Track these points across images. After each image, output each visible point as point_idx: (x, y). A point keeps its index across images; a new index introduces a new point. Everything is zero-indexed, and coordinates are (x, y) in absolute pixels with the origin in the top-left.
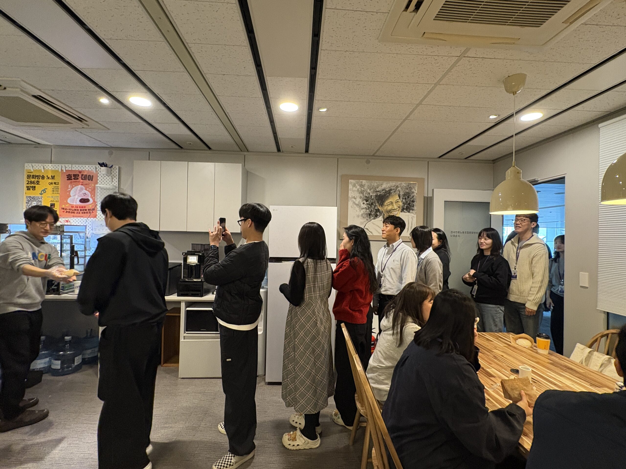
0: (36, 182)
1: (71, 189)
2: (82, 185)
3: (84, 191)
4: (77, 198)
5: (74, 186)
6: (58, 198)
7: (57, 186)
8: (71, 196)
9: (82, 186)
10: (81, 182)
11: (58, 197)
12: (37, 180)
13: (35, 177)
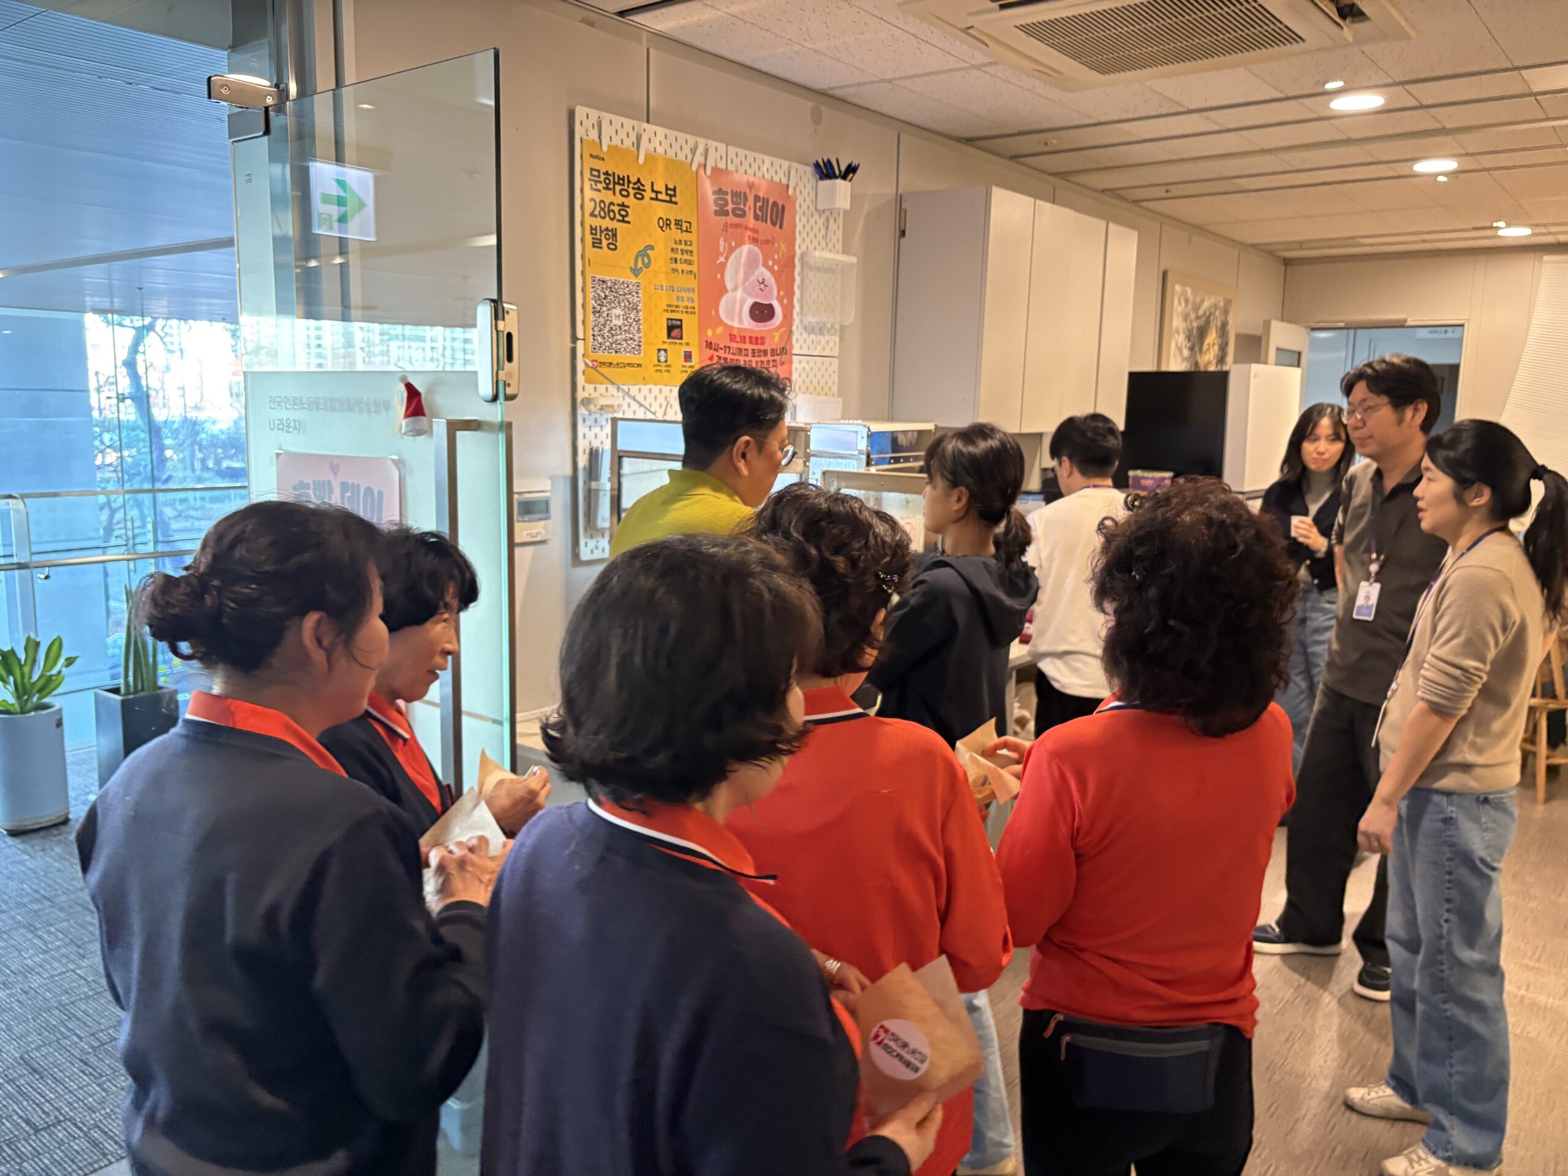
0: (616, 209)
1: (727, 258)
2: (755, 241)
3: (762, 272)
4: (743, 302)
5: (733, 244)
6: (691, 295)
7: (685, 236)
8: (727, 291)
9: (756, 249)
10: (754, 230)
11: (693, 290)
12: (619, 199)
13: (615, 183)
